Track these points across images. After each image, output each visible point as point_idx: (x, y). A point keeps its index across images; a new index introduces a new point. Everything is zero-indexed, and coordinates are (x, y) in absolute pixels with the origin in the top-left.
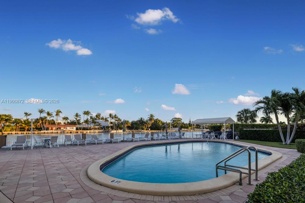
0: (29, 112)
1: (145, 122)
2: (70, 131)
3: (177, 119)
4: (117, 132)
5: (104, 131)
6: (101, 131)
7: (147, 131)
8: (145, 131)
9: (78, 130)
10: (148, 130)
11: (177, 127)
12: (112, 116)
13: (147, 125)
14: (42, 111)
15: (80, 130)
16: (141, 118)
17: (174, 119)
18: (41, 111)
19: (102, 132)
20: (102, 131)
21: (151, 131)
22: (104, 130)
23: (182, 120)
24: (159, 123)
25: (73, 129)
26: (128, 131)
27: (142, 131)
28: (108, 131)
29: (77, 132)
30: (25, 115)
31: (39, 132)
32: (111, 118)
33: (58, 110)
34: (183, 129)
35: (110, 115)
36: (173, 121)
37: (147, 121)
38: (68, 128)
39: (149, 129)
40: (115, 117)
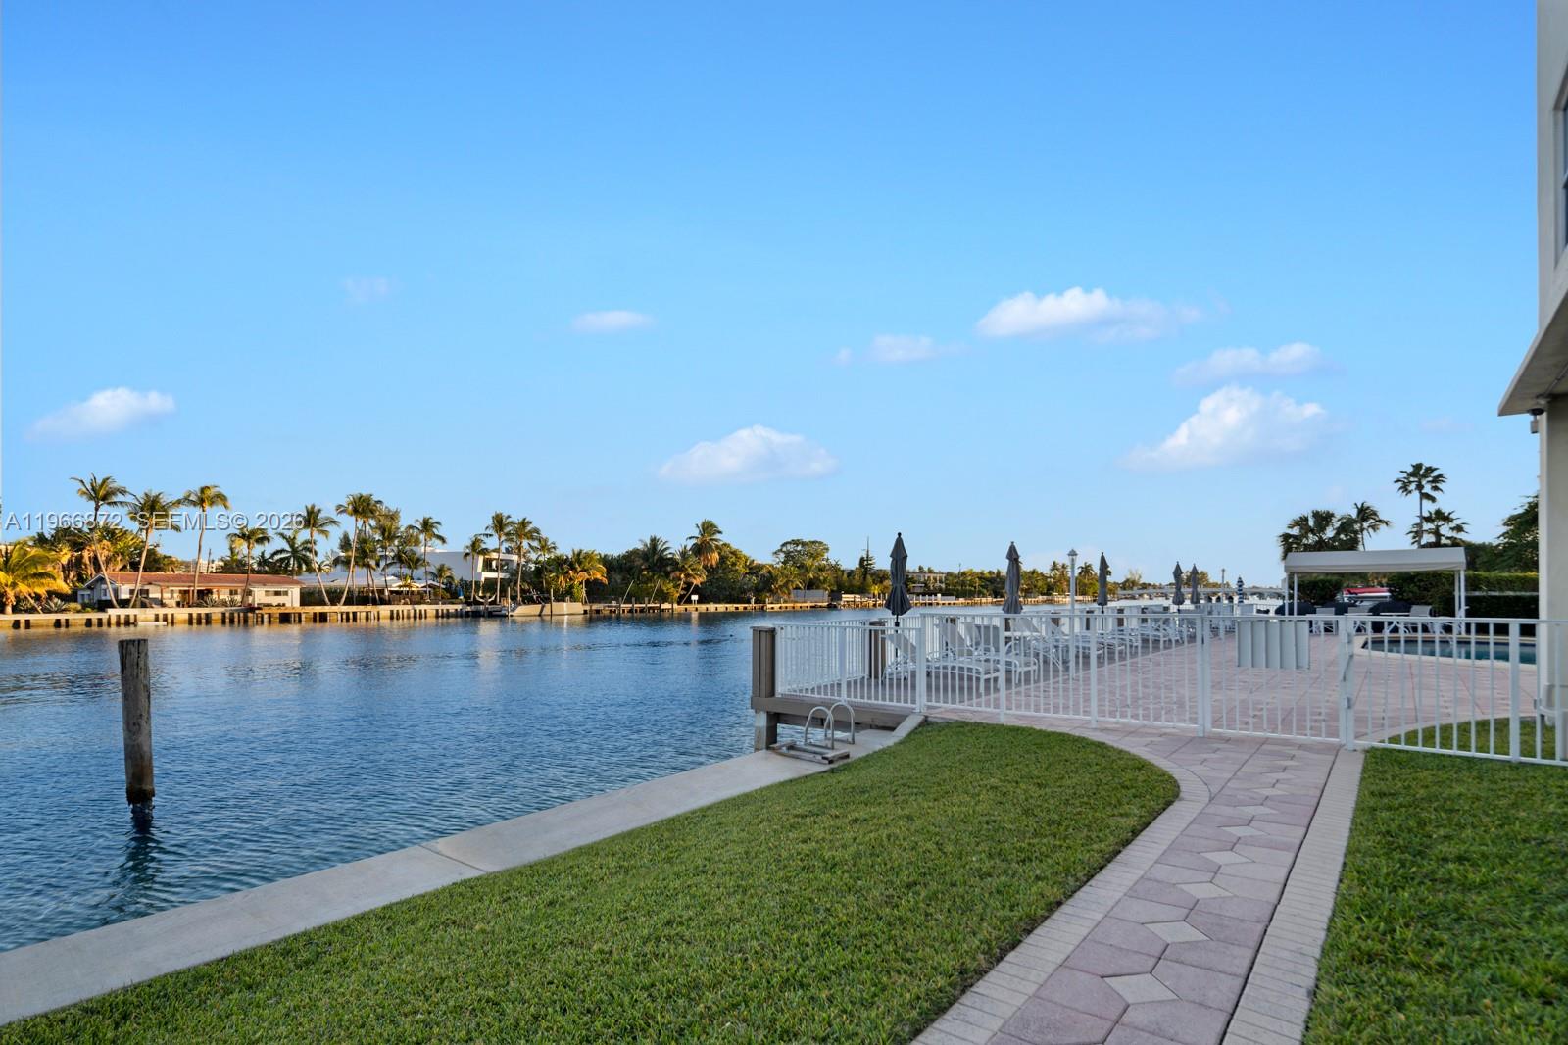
1: (673, 561)
3: (804, 544)
4: (547, 610)
5: (468, 608)
6: (452, 608)
7: (682, 607)
8: (675, 606)
9: (325, 604)
10: (689, 601)
11: (818, 588)
12: (511, 523)
13: (688, 576)
14: (111, 494)
15: (333, 603)
16: (654, 541)
17: (790, 548)
18: (101, 494)
19: (457, 614)
20: (459, 607)
21: (703, 607)
22: (467, 603)
23: (827, 549)
24: (734, 564)
26: (595, 606)
28: (490, 608)
31: (94, 615)
32: (503, 538)
33: (203, 490)
34: (846, 597)
35: (499, 523)
36: (788, 554)
37: (683, 554)
38: (260, 595)
39: (695, 597)
40: (524, 530)
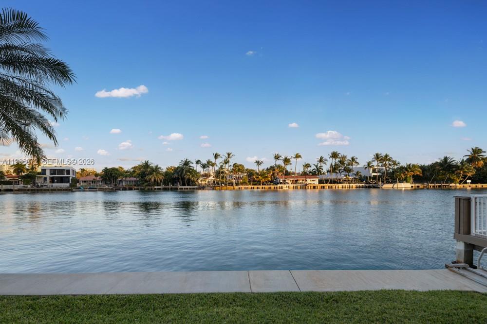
0: (261, 160)
1: (456, 167)
2: (314, 185)
4: (395, 186)
5: (367, 185)
6: (361, 185)
7: (462, 185)
8: (458, 185)
9: (324, 183)
10: (465, 183)
12: (381, 156)
13: (465, 172)
14: (279, 157)
15: (326, 183)
16: (446, 159)
18: (277, 157)
19: (363, 187)
20: (363, 185)
21: (473, 185)
22: (366, 183)
25: (314, 182)
26: (417, 185)
27: (451, 185)
28: (374, 185)
29: (324, 187)
30: (256, 164)
31: (275, 186)
32: (379, 162)
33: (296, 154)
35: (377, 157)
37: (462, 163)
38: (309, 181)
39: (469, 181)
40: (386, 158)
